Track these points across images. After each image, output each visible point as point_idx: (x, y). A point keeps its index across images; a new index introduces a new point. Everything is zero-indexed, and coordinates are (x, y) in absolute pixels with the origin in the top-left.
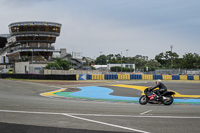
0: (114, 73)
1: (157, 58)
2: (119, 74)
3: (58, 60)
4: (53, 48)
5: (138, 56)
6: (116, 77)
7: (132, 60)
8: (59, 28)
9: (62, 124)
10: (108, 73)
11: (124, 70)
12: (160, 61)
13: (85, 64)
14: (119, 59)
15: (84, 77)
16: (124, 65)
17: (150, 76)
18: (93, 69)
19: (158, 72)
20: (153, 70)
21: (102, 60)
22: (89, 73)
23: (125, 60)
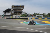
0: (38, 18)
1: (48, 14)
3: (24, 14)
4: (22, 12)
5: (44, 14)
6: (38, 19)
7: (42, 15)
8: (24, 7)
9: (25, 30)
10: (36, 18)
13: (30, 16)
14: (39, 14)
15: (30, 19)
16: (40, 16)
18: (32, 17)
20: (47, 17)
22: (31, 18)
23: (40, 14)
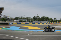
0: (20, 22)
1: (33, 18)
2: (22, 23)
4: (1, 15)
5: (27, 17)
6: (21, 24)
7: (26, 18)
8: (3, 9)
9: (4, 38)
10: (18, 22)
11: (23, 21)
12: (34, 19)
13: (11, 20)
14: (22, 18)
15: (11, 24)
16: (23, 20)
17: (31, 23)
18: (14, 21)
19: (33, 22)
20: (32, 21)
21: (16, 18)
23: (24, 18)
